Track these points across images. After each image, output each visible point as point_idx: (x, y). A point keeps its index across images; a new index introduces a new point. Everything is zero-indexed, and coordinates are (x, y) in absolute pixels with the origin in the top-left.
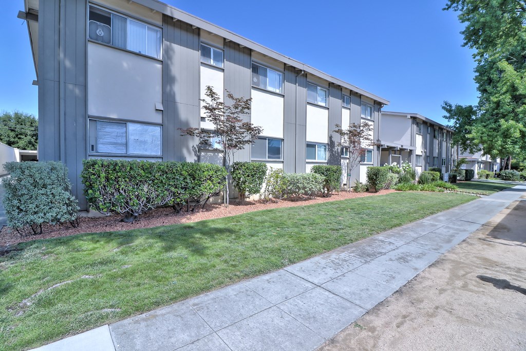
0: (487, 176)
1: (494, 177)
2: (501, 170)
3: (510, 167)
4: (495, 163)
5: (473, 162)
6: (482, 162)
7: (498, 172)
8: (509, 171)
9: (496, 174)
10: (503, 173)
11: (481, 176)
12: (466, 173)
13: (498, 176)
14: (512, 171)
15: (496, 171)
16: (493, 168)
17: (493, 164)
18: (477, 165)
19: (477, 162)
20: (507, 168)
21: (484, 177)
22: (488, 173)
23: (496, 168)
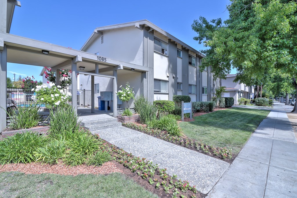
0: (246, 103)
1: (251, 103)
2: (255, 97)
3: (261, 95)
4: (251, 93)
5: (234, 92)
6: (242, 92)
7: (253, 99)
8: (261, 98)
9: (252, 101)
10: (257, 100)
11: (241, 103)
12: (225, 101)
13: (253, 102)
14: (263, 98)
15: (251, 98)
16: (250, 97)
17: (250, 94)
18: (237, 94)
19: (237, 92)
20: (259, 96)
21: (243, 103)
22: (246, 100)
23: (252, 96)
